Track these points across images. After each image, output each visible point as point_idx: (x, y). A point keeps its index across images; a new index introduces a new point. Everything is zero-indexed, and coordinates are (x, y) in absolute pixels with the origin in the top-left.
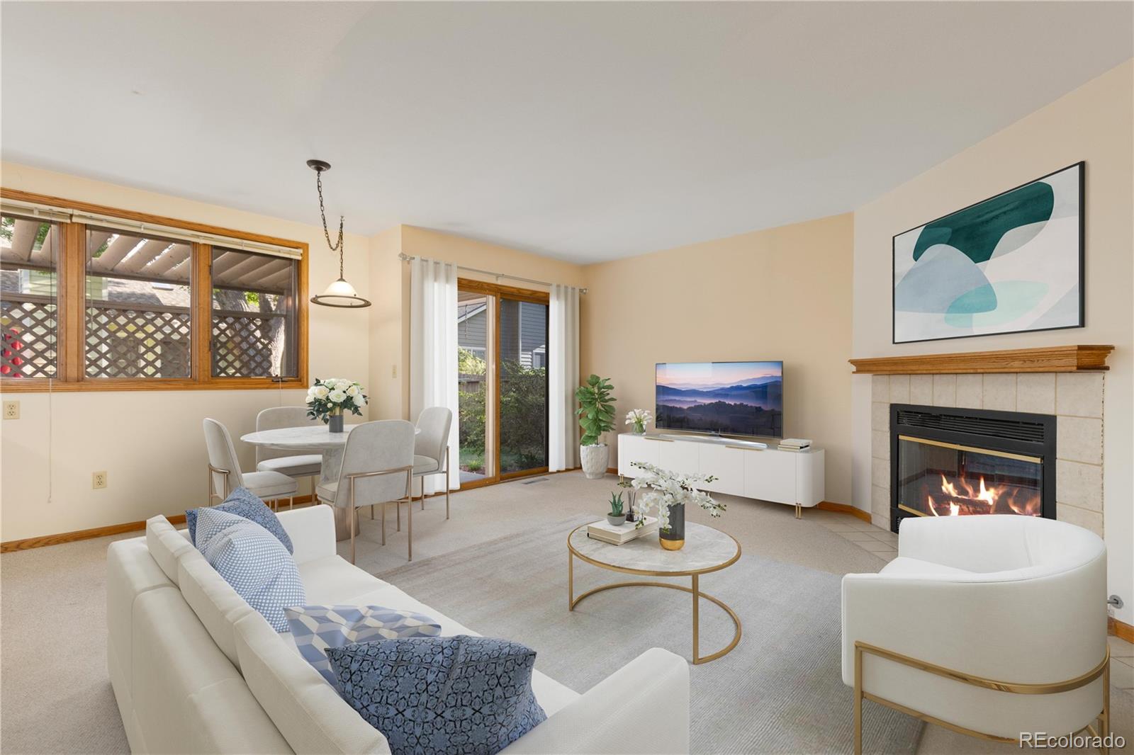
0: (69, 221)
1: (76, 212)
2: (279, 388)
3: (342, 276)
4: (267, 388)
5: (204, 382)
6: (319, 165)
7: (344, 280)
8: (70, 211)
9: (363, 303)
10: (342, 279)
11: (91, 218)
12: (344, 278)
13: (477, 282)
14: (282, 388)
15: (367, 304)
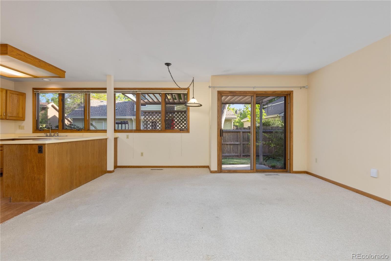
0: (136, 93)
1: (138, 90)
2: (181, 133)
3: (193, 97)
4: (178, 133)
5: (163, 131)
6: (168, 64)
7: (194, 98)
8: (136, 90)
9: (199, 105)
10: (193, 98)
11: (140, 91)
12: (194, 97)
13: (244, 91)
14: (182, 133)
15: (201, 105)
